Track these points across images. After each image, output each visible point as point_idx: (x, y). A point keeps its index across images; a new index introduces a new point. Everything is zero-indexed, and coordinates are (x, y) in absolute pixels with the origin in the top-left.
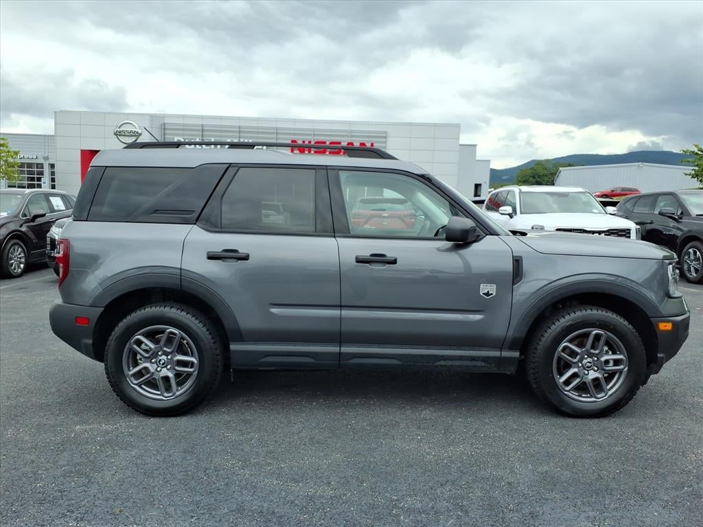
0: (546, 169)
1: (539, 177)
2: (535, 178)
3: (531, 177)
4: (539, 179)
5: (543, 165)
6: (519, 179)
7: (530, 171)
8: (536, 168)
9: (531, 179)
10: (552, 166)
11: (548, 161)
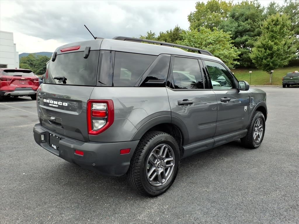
0: (34, 58)
1: (31, 61)
2: (29, 61)
3: (27, 61)
4: (31, 62)
5: (33, 56)
6: (21, 61)
7: (27, 58)
8: (29, 57)
9: (28, 62)
10: (37, 56)
11: (34, 54)
